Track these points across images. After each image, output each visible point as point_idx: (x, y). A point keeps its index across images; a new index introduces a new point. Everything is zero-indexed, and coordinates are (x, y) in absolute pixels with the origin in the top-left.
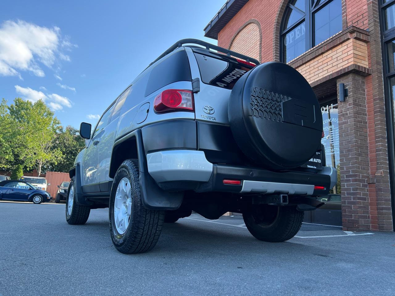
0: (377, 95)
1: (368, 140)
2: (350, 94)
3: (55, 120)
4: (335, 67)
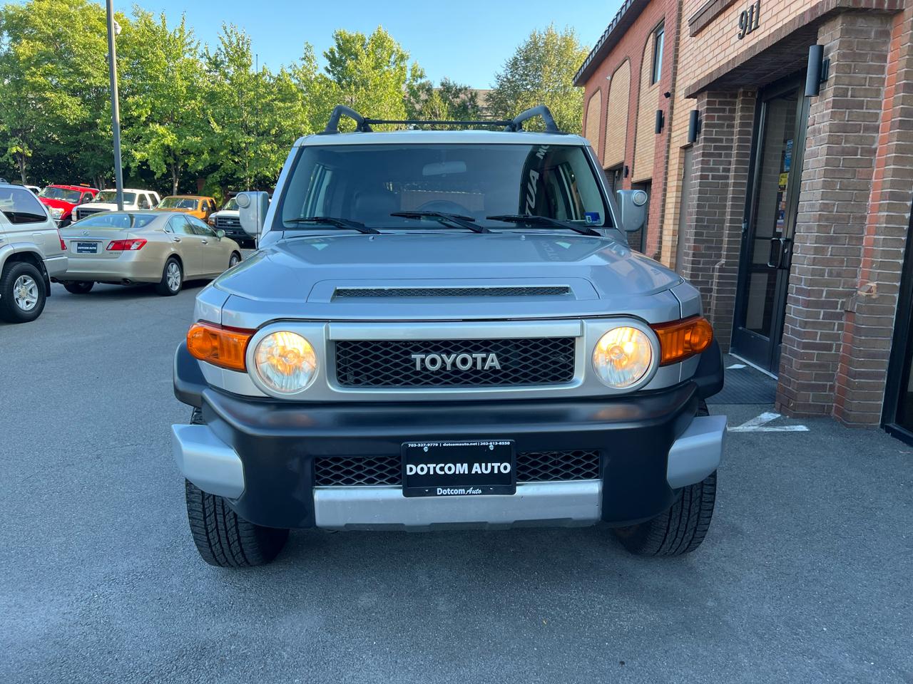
0: (903, 77)
1: (870, 199)
2: (832, 75)
3: (414, 70)
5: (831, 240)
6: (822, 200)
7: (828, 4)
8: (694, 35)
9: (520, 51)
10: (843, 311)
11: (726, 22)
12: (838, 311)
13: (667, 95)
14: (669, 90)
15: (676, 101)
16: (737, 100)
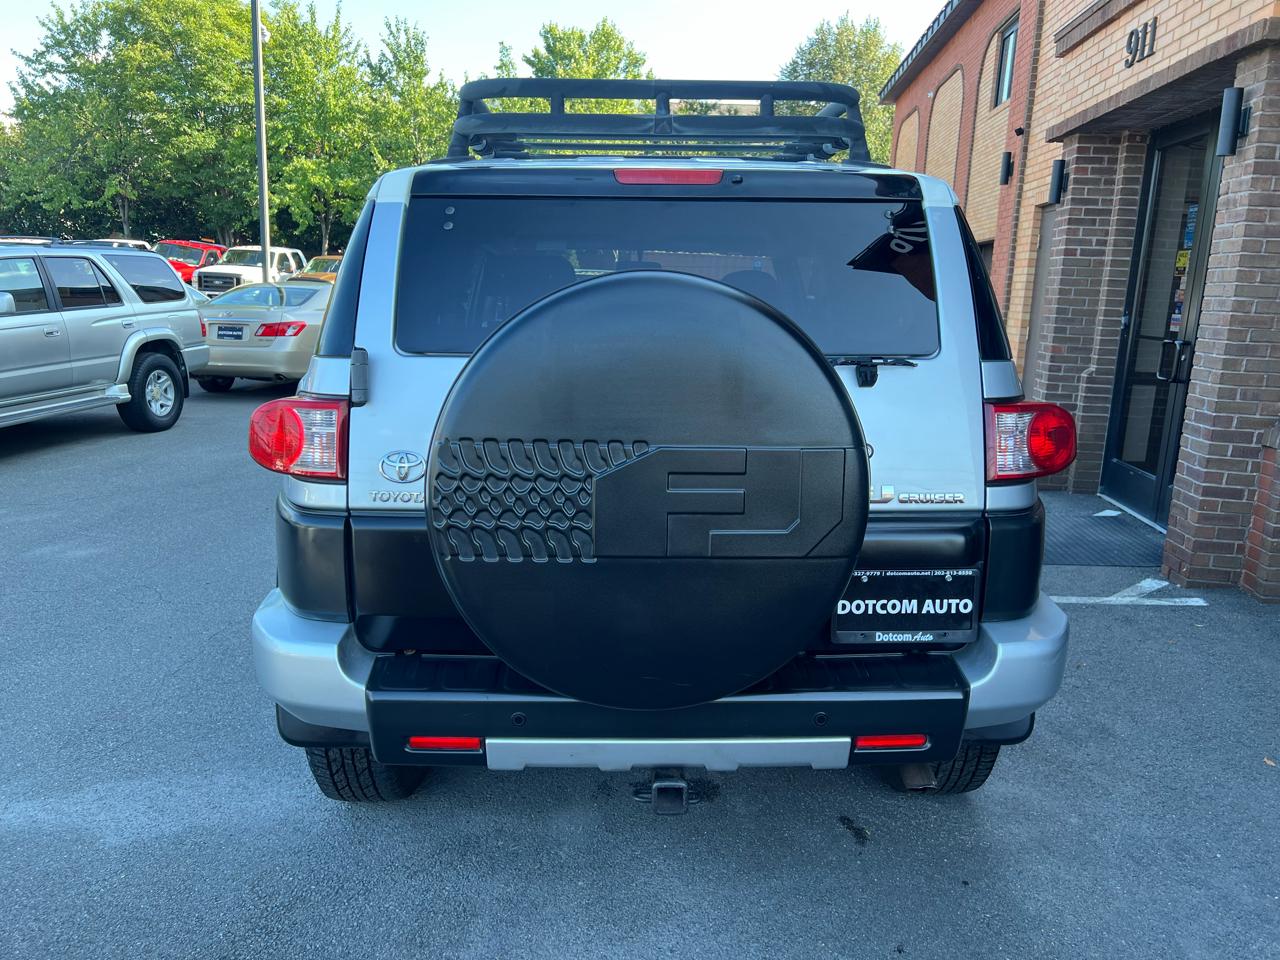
2: (1254, 129)
4: (1234, 15)
5: (1246, 351)
6: (1235, 296)
7: (1251, 34)
8: (1062, 55)
9: (801, 52)
10: (1260, 446)
11: (1107, 42)
12: (1253, 445)
13: (1020, 132)
14: (1021, 124)
15: (1031, 140)
16: (1120, 147)
